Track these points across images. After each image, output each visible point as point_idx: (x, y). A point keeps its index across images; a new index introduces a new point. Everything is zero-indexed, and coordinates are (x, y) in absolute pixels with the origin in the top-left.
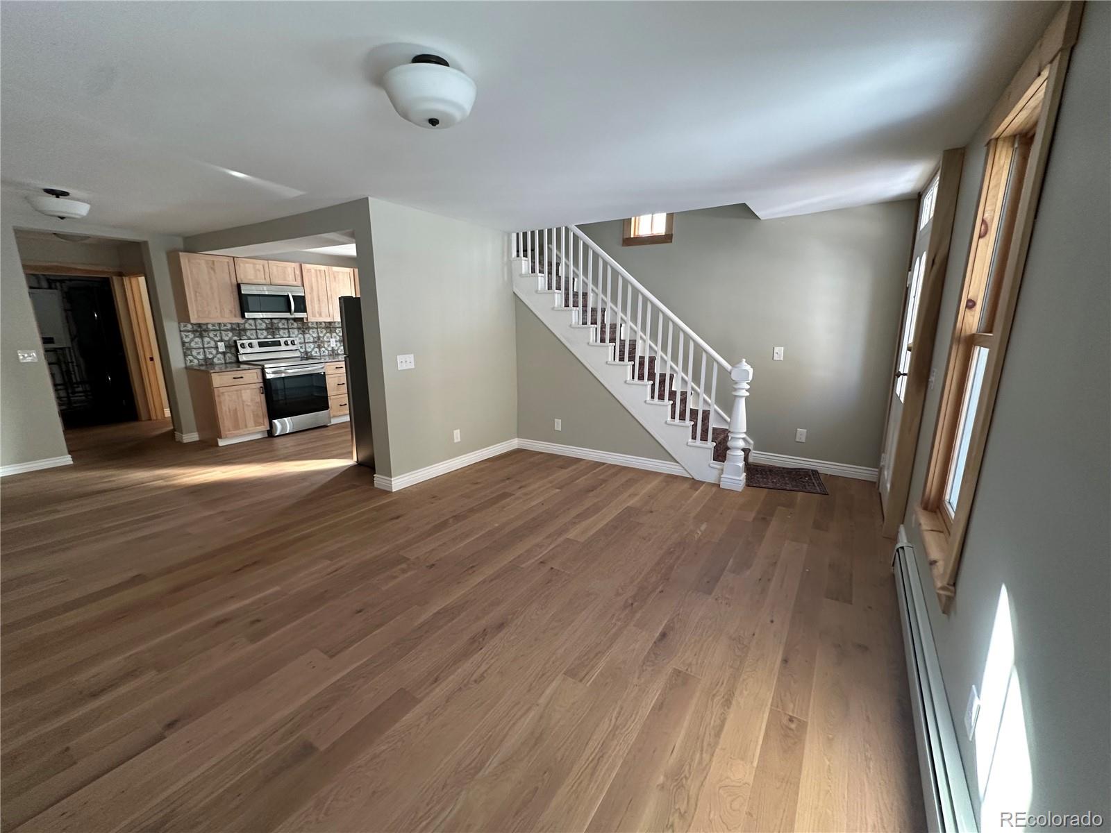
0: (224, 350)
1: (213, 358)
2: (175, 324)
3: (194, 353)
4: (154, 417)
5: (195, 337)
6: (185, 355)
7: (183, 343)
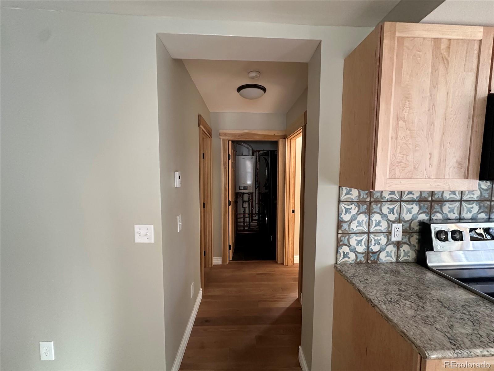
0: (400, 239)
1: (380, 251)
2: (335, 188)
3: (353, 241)
4: (286, 263)
5: (358, 213)
6: (339, 244)
7: (340, 223)
